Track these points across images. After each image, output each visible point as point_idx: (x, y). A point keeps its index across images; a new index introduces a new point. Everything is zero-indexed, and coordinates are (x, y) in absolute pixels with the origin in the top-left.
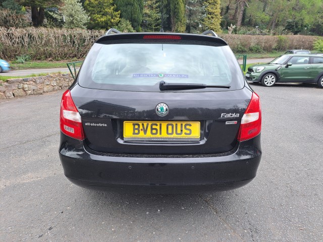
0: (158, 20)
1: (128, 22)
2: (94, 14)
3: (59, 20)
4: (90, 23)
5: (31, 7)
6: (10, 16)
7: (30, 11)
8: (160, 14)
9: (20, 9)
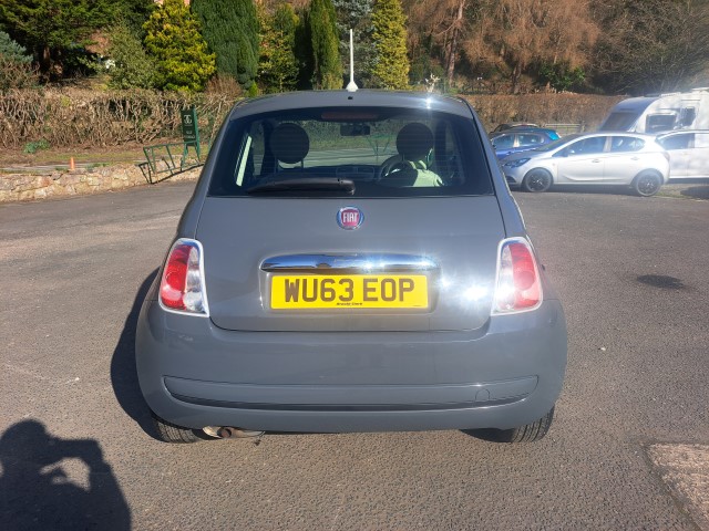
0: (289, 68)
2: (165, 59)
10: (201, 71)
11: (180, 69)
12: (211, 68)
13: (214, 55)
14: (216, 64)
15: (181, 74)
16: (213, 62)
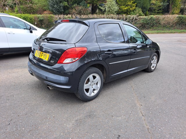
0: (160, 7)
1: (140, 9)
2: (121, 6)
3: (103, 10)
4: (118, 11)
5: (91, 5)
6: (82, 9)
7: (91, 6)
8: (162, 3)
9: (87, 6)
10: (131, 9)
11: (125, 8)
12: (134, 8)
13: (136, 3)
14: (136, 7)
15: (125, 10)
16: (135, 6)
